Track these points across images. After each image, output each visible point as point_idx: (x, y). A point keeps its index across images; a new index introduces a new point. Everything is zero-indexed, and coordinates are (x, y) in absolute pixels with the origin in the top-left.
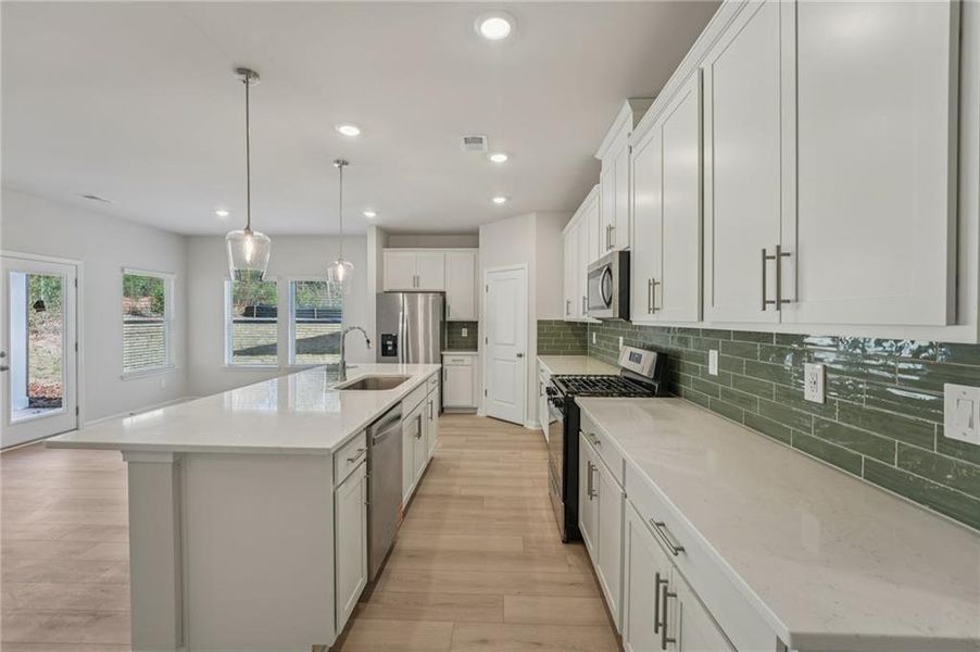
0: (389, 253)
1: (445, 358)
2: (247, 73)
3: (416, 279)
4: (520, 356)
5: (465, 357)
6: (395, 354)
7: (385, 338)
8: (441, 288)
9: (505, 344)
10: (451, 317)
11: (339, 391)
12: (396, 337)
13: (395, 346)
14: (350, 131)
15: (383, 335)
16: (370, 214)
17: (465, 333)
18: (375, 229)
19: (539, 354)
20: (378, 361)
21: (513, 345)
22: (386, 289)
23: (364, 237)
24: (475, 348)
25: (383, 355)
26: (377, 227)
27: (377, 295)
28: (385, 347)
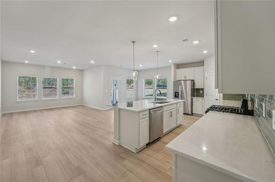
0: (178, 70)
1: (193, 99)
2: (133, 42)
3: (185, 77)
4: (217, 100)
5: (200, 99)
6: (178, 97)
7: (176, 93)
8: (192, 79)
9: (213, 96)
10: (196, 87)
11: (153, 103)
12: (178, 92)
13: (178, 95)
14: (155, 46)
15: (175, 92)
16: (170, 61)
17: (201, 92)
18: (173, 64)
19: (223, 99)
20: (174, 99)
21: (215, 96)
22: (177, 80)
23: (171, 67)
24: (203, 96)
25: (175, 97)
26: (174, 64)
27: (174, 81)
28: (175, 95)
